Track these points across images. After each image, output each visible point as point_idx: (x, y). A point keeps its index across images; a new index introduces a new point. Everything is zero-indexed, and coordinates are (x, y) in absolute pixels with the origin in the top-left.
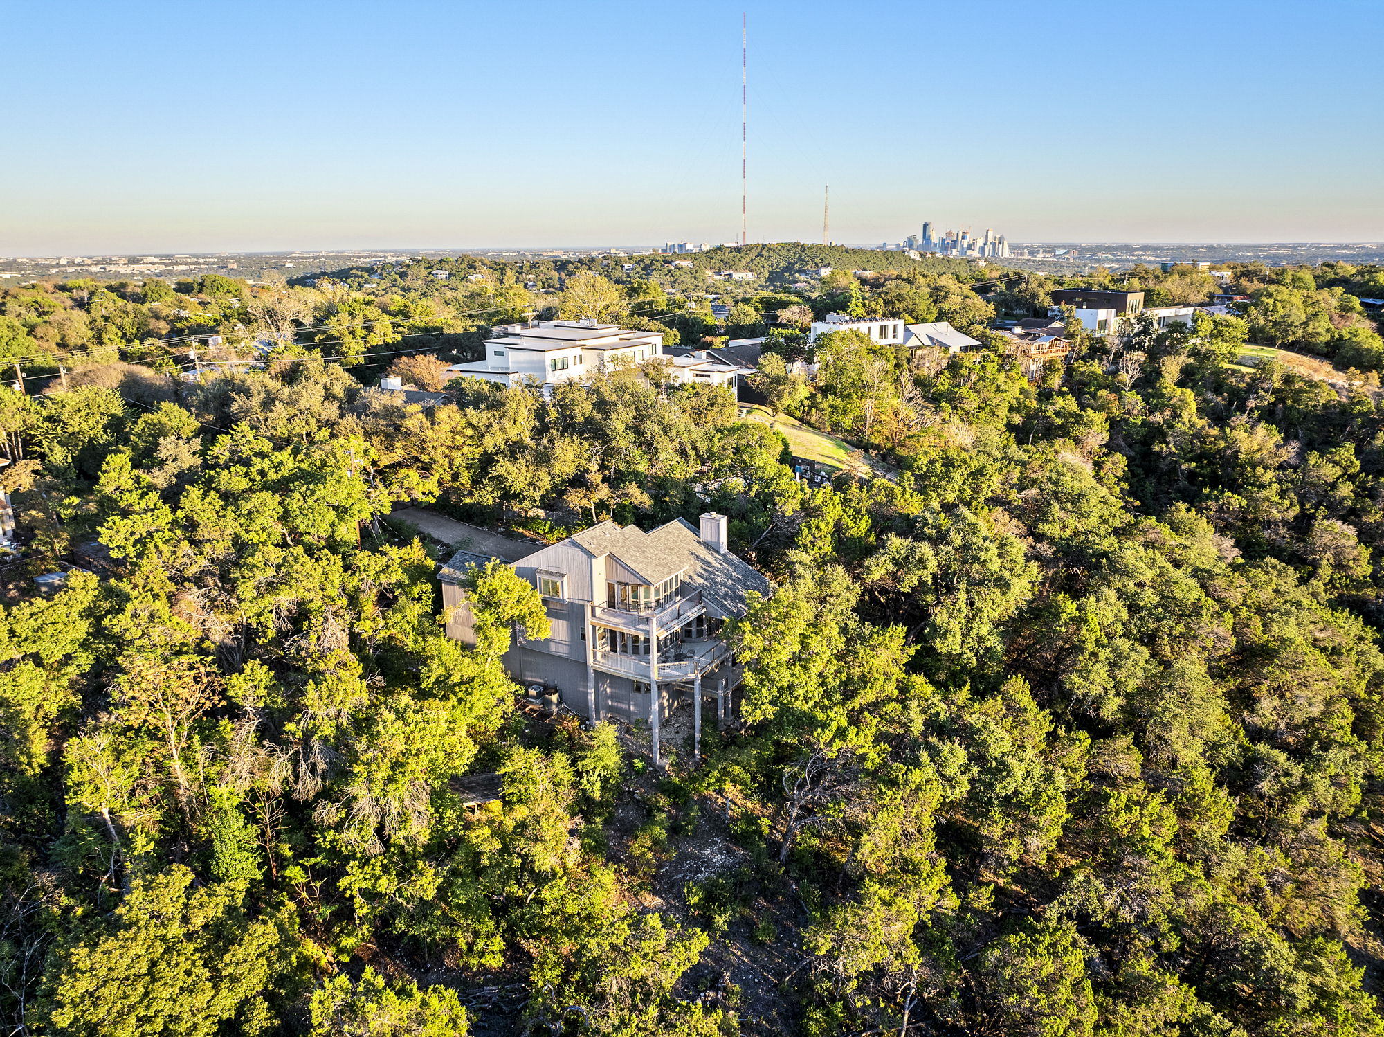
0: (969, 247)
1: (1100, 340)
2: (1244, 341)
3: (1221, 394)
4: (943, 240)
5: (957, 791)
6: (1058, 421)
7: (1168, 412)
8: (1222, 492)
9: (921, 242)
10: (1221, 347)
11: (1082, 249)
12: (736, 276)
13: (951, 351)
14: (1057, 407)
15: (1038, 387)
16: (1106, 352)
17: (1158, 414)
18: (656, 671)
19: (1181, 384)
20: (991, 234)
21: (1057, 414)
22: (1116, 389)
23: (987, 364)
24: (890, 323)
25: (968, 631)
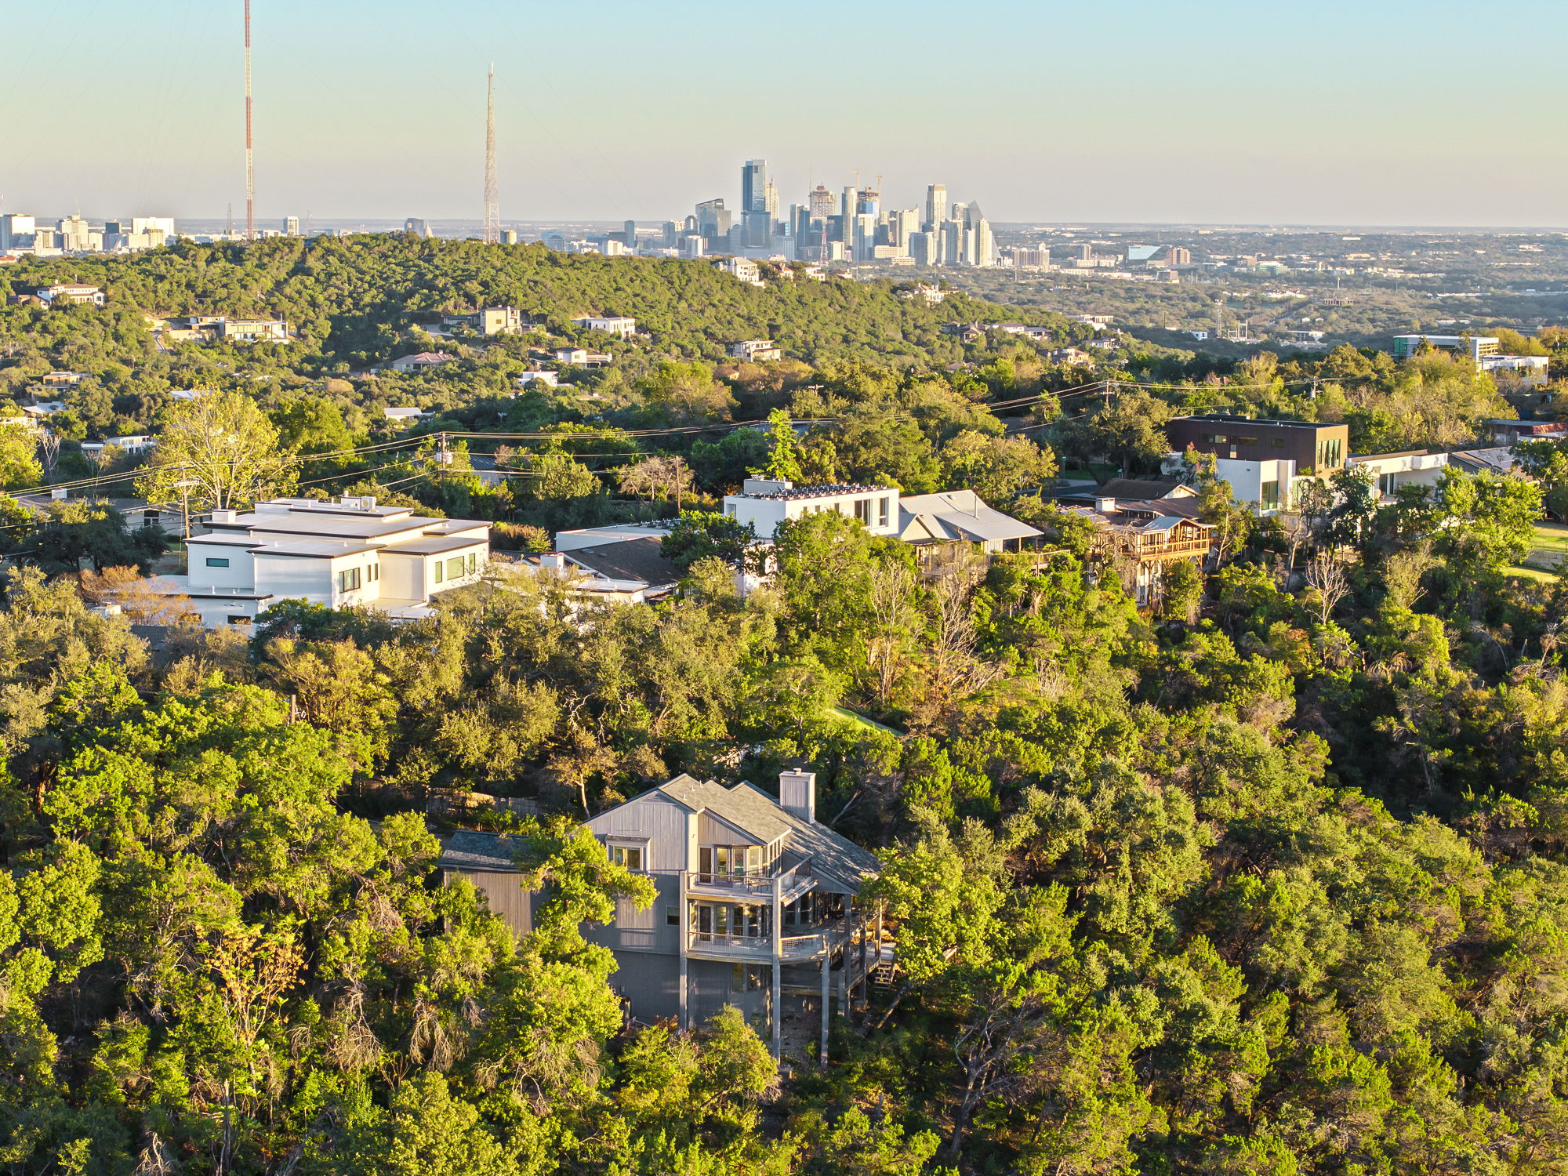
0: (881, 236)
1: (1267, 523)
2: (1538, 522)
3: (1499, 626)
4: (805, 215)
5: (1151, 1038)
6: (1203, 680)
7: (1399, 661)
8: (1496, 796)
9: (737, 218)
10: (1494, 535)
11: (1200, 245)
12: (235, 331)
13: (987, 548)
14: (1199, 653)
15: (1156, 619)
16: (1281, 547)
17: (1382, 665)
18: (781, 947)
19: (1421, 607)
20: (940, 198)
21: (1200, 666)
22: (1304, 619)
23: (1062, 574)
24: (874, 496)
25: (1133, 909)
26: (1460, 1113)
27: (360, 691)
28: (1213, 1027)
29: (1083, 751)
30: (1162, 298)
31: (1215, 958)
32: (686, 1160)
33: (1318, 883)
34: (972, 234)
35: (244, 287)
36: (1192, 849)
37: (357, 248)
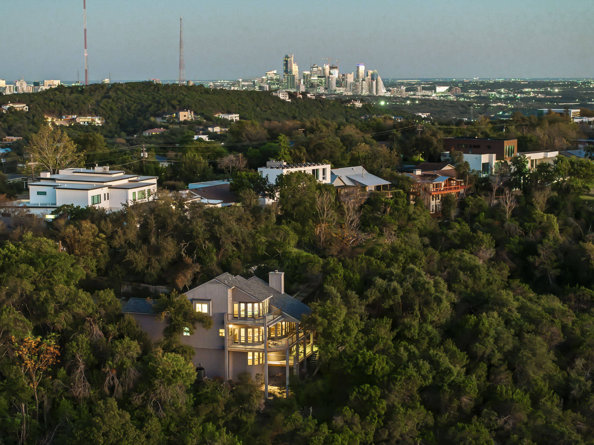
0: (339, 84)
1: (485, 180)
3: (580, 220)
5: (427, 382)
6: (457, 241)
7: (538, 233)
10: (577, 183)
12: (80, 121)
13: (368, 190)
16: (490, 188)
17: (531, 235)
19: (547, 211)
22: (500, 218)
23: (398, 199)
24: (320, 167)
25: (421, 329)
26: (560, 414)
27: (92, 240)
28: (454, 377)
29: (401, 265)
30: (450, 107)
31: (455, 348)
32: (220, 435)
33: (501, 318)
34: (374, 83)
35: (84, 104)
36: (446, 304)
37: (129, 88)
